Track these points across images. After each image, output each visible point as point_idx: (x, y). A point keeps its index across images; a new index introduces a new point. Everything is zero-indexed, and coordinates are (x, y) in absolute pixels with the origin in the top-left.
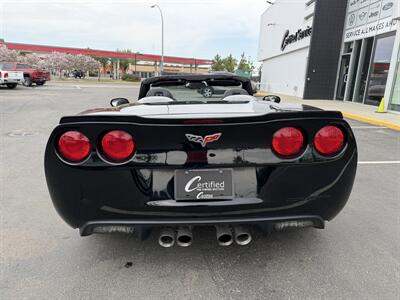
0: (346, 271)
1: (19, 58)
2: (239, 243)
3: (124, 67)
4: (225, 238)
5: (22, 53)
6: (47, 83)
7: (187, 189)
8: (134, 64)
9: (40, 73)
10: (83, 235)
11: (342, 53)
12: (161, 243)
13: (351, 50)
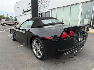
13: (40, 15)
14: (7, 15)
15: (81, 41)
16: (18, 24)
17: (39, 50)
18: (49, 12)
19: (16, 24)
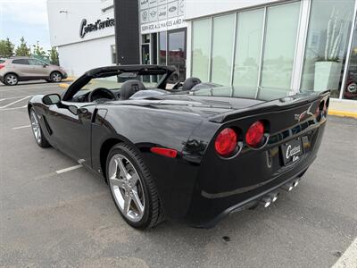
7: (287, 157)
11: (141, 43)
13: (148, 41)
14: (22, 40)
15: (291, 158)
16: (63, 76)
17: (135, 192)
18: (183, 33)
19: (57, 78)
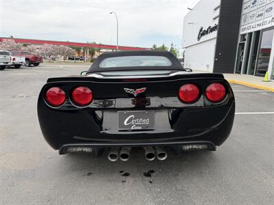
0: (230, 179)
1: (23, 48)
2: (159, 159)
3: (92, 53)
4: (150, 156)
5: (24, 45)
6: (40, 64)
7: (125, 123)
8: (99, 51)
9: (36, 58)
10: (61, 153)
11: (239, 42)
12: (109, 158)
13: (245, 40)
